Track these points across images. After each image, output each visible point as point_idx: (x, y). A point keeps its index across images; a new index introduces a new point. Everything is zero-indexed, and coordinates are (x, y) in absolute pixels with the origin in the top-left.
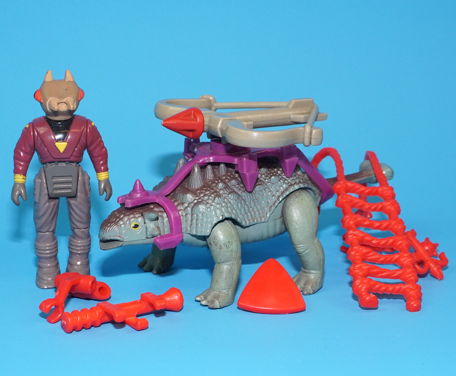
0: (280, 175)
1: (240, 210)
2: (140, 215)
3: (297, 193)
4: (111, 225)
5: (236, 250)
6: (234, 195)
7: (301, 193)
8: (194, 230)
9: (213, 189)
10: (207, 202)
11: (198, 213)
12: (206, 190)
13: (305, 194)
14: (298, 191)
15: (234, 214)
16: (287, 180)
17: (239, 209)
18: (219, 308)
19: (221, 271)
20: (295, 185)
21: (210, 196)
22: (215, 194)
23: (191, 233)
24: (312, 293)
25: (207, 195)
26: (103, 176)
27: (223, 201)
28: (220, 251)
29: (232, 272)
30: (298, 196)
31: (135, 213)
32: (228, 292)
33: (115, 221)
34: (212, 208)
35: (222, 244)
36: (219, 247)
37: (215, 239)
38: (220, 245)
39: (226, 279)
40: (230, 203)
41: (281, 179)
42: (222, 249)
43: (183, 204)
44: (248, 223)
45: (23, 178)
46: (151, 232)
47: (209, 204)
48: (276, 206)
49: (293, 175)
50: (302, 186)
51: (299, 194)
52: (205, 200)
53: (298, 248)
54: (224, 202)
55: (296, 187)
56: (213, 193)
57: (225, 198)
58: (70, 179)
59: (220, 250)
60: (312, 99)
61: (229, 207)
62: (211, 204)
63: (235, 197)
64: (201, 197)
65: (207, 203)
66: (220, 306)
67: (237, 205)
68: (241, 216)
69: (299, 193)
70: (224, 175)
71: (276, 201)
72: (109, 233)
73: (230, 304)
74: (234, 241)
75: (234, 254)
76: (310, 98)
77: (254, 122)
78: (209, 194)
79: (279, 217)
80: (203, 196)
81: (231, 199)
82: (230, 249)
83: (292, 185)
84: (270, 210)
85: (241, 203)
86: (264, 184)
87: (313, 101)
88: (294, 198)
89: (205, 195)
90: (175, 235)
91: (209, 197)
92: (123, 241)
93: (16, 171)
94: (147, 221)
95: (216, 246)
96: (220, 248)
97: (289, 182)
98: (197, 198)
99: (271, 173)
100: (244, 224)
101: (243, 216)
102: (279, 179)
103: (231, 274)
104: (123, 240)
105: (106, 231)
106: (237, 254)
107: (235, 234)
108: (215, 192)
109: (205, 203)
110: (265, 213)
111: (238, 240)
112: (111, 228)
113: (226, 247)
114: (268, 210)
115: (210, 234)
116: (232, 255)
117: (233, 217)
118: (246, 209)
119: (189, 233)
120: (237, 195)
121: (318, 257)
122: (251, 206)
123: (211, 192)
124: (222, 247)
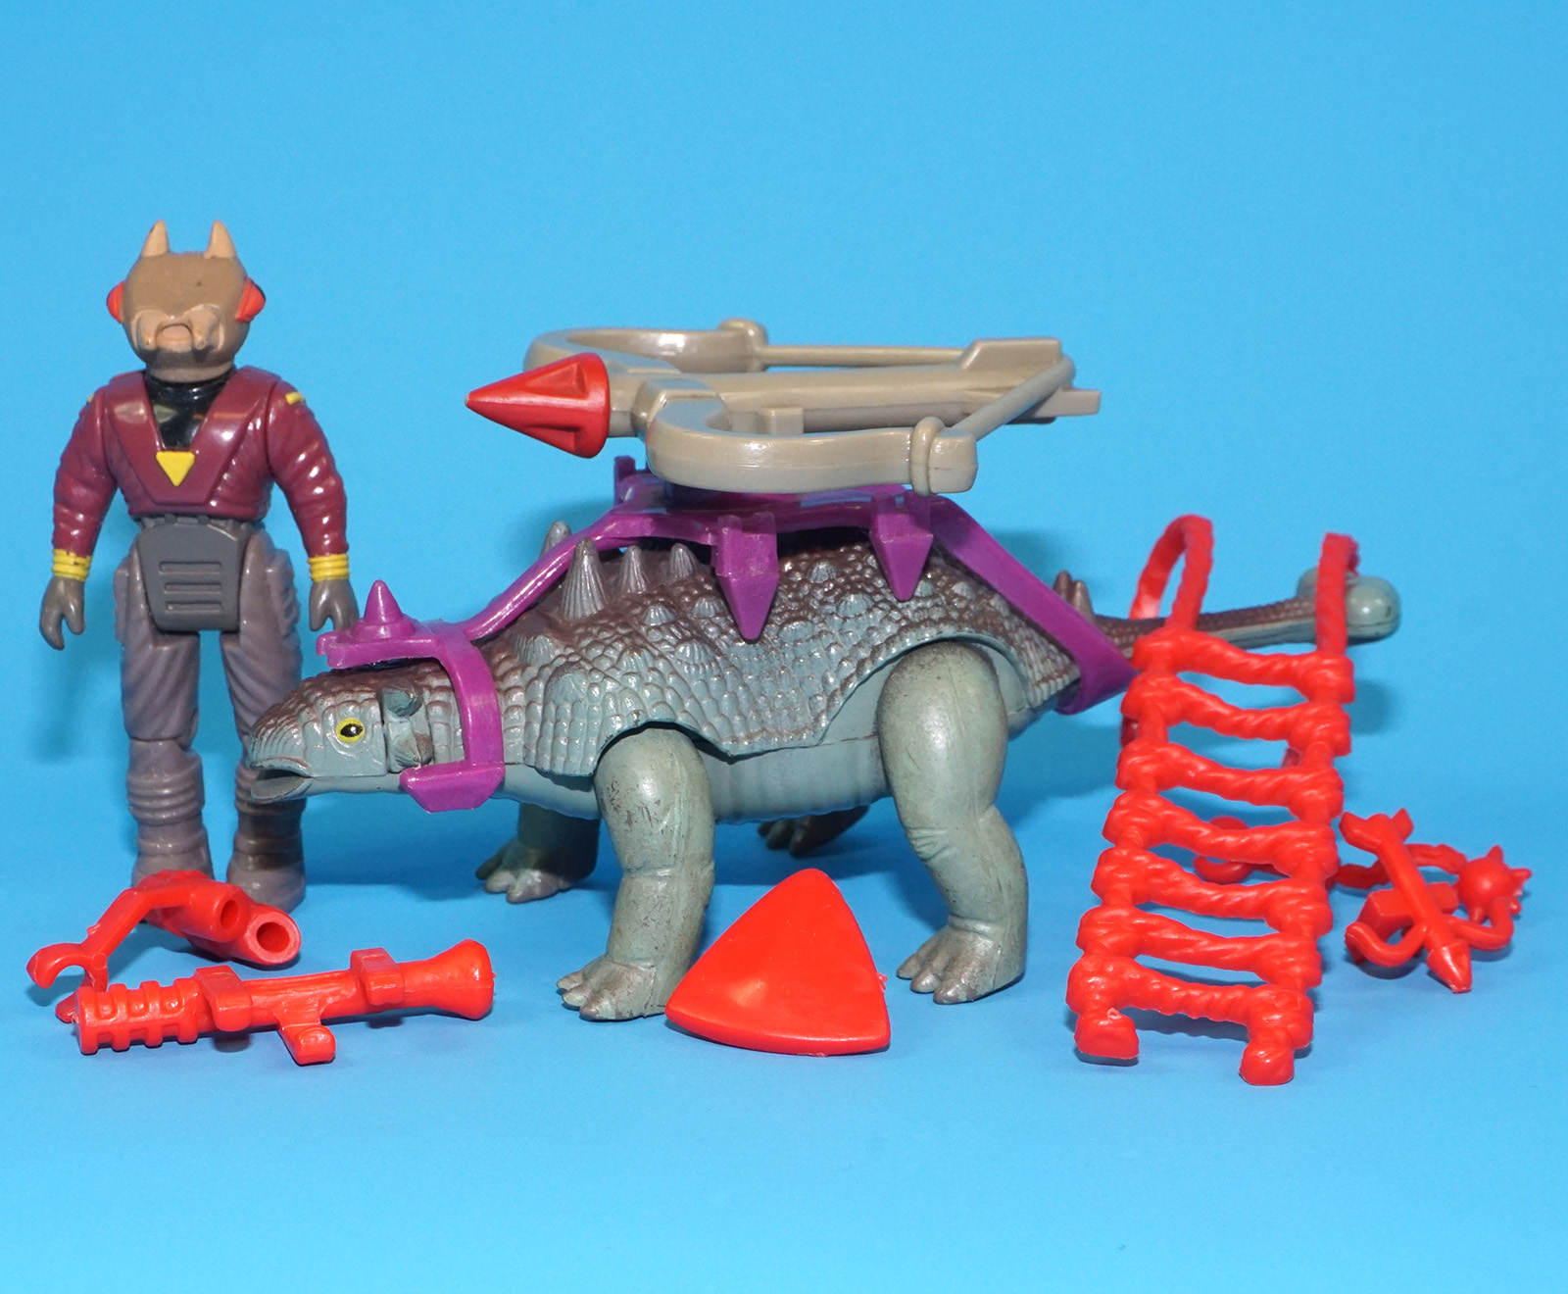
0: (877, 591)
1: (717, 702)
2: (372, 696)
3: (928, 657)
4: (276, 722)
5: (684, 832)
6: (695, 647)
7: (940, 656)
8: (547, 757)
9: (625, 625)
10: (595, 666)
11: (560, 700)
12: (606, 628)
13: (958, 658)
14: (935, 650)
15: (685, 711)
16: (899, 611)
17: (710, 697)
18: (613, 1018)
19: (632, 897)
20: (923, 627)
21: (610, 646)
22: (627, 641)
23: (539, 766)
24: (965, 1000)
25: (601, 643)
26: (328, 566)
27: (650, 665)
28: (629, 829)
29: (669, 905)
30: (929, 664)
31: (357, 689)
32: (654, 970)
33: (293, 710)
34: (610, 686)
35: (634, 810)
36: (626, 818)
37: (614, 790)
38: (628, 812)
39: (646, 924)
40: (675, 673)
41: (876, 605)
42: (634, 823)
43: (524, 667)
44: (744, 747)
45: (76, 564)
46: (398, 754)
47: (601, 671)
48: (848, 693)
49: (917, 594)
50: (948, 631)
51: (935, 659)
52: (591, 659)
53: (916, 839)
54: (654, 669)
55: (928, 635)
56: (621, 639)
57: (662, 656)
58: (213, 573)
59: (627, 827)
60: (1054, 342)
61: (669, 687)
62: (607, 673)
63: (696, 654)
64: (582, 648)
65: (593, 669)
66: (618, 1013)
67: (706, 683)
68: (716, 721)
69: (932, 655)
70: (681, 582)
71: (852, 675)
72: (268, 748)
74: (677, 800)
75: (674, 843)
76: (1050, 338)
77: (805, 411)
78: (608, 642)
79: (868, 735)
80: (588, 648)
81: (681, 661)
82: (661, 827)
83: (912, 626)
84: (828, 706)
85: (721, 676)
86: (816, 620)
87: (1060, 346)
88: (912, 671)
89: (596, 643)
90: (475, 768)
91: (604, 651)
92: (309, 777)
93: (60, 541)
94: (391, 717)
95: (617, 812)
96: (629, 822)
97: (905, 618)
98: (570, 651)
99: (848, 582)
100: (726, 745)
101: (729, 722)
102: (871, 604)
104: (307, 774)
105: (261, 739)
106: (686, 844)
107: (686, 779)
108: (628, 635)
109: (588, 668)
110: (812, 718)
111: (697, 798)
112: (275, 734)
113: (647, 818)
114: (823, 706)
115: (595, 771)
116: (667, 846)
117: (681, 720)
118: (743, 697)
119: (532, 764)
120: (708, 650)
121: (990, 876)
122: (763, 689)
123: (617, 633)
124: (634, 818)
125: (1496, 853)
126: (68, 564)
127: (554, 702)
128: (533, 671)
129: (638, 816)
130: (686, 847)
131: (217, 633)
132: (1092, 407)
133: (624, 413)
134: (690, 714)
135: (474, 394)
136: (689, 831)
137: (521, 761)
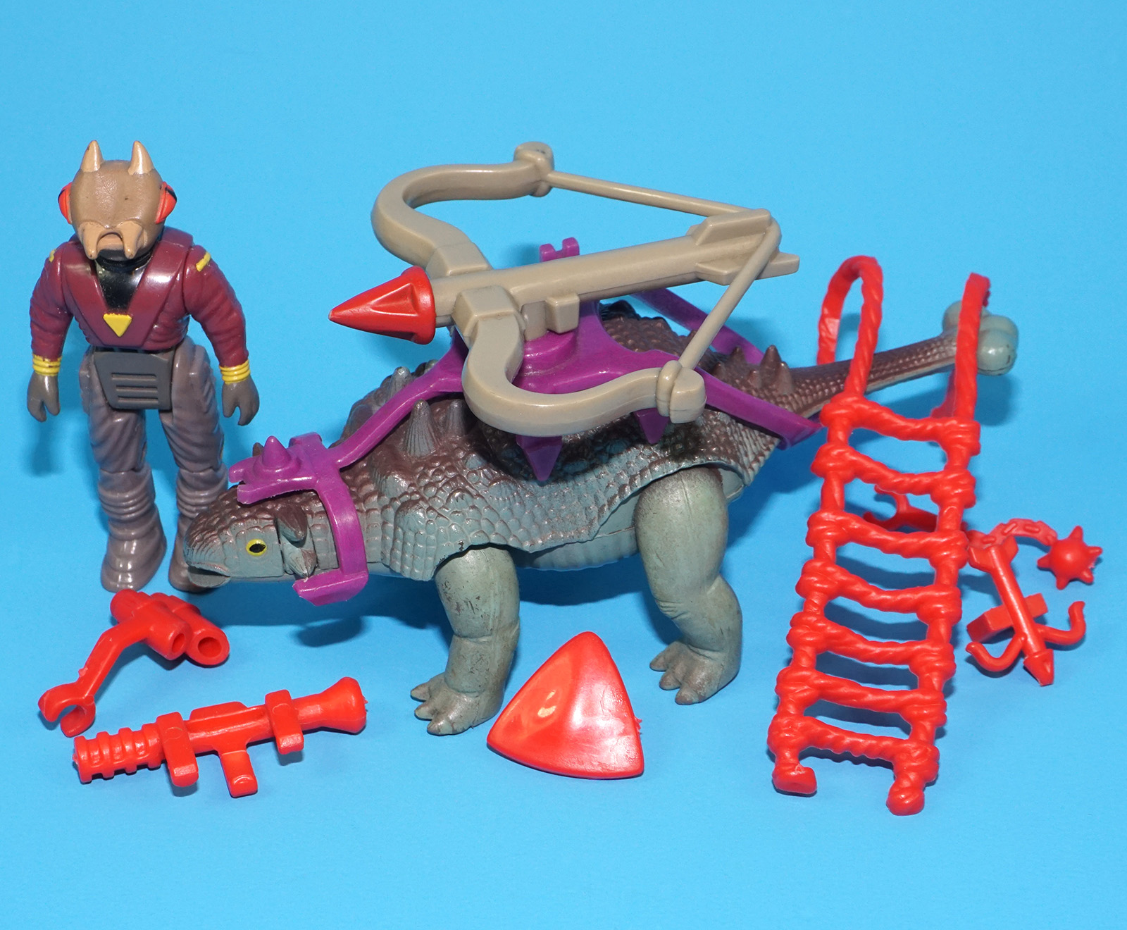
1: (519, 520)
2: (270, 522)
3: (671, 483)
4: (202, 538)
5: (497, 615)
6: (502, 486)
7: (679, 482)
8: (399, 564)
9: (452, 468)
10: (431, 505)
11: (406, 527)
12: (437, 470)
15: (497, 534)
17: (514, 517)
18: (451, 733)
19: (462, 654)
21: (441, 489)
22: (454, 484)
23: (392, 568)
24: (697, 702)
25: (434, 484)
27: (471, 504)
29: (488, 660)
31: (260, 517)
32: (479, 698)
33: (215, 528)
35: (462, 603)
36: (456, 606)
37: (447, 587)
38: (457, 603)
39: (472, 672)
40: (488, 506)
41: (633, 444)
42: (462, 610)
43: (380, 493)
44: (539, 546)
45: (50, 367)
47: (434, 510)
48: (613, 509)
54: (474, 506)
57: (478, 495)
58: (152, 380)
59: (456, 612)
61: (486, 519)
62: (440, 511)
63: (504, 489)
64: (421, 488)
65: (430, 508)
66: (454, 730)
67: (511, 509)
68: (519, 533)
71: (615, 496)
72: (198, 555)
73: (484, 720)
74: (492, 595)
75: (491, 622)
78: (439, 484)
79: (627, 527)
80: (426, 486)
81: (493, 496)
82: (481, 613)
83: (660, 459)
84: (599, 516)
88: (659, 494)
90: (346, 578)
92: (228, 577)
93: (37, 349)
95: (450, 601)
96: (458, 609)
97: (653, 455)
98: (412, 489)
100: (526, 547)
101: (528, 530)
103: (483, 663)
104: (228, 574)
105: (194, 549)
108: (454, 479)
109: (426, 506)
110: (588, 522)
111: (506, 590)
112: (202, 547)
113: (470, 608)
114: (595, 514)
115: (434, 577)
116: (486, 625)
117: (494, 539)
118: (538, 513)
119: (388, 564)
120: (512, 486)
121: (714, 627)
122: (552, 505)
123: (446, 477)
124: (461, 608)
125: (1078, 531)
126: (45, 367)
127: (402, 529)
128: (386, 499)
129: (464, 606)
130: (499, 623)
131: (157, 411)
132: (793, 268)
133: (446, 316)
134: (500, 535)
135: (334, 310)
136: (501, 612)
137: (380, 560)
